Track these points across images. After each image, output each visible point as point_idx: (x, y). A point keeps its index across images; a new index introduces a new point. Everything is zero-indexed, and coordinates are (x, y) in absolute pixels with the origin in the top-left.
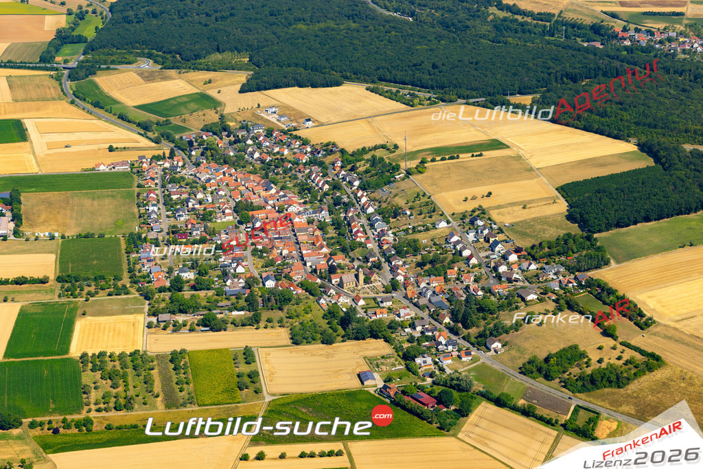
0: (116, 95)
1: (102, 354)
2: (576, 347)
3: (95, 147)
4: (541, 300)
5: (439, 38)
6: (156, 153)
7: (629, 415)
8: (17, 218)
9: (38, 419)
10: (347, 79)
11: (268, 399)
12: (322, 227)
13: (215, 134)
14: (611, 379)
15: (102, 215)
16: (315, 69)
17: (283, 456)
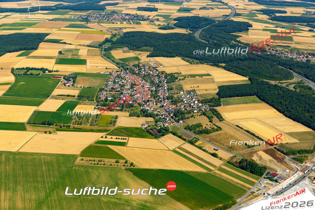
0: (115, 56)
2: (200, 124)
3: (103, 68)
4: (198, 112)
5: (210, 47)
6: (117, 70)
7: (207, 141)
8: (74, 82)
9: (58, 124)
10: (177, 56)
11: (116, 127)
12: (152, 91)
13: (135, 67)
14: (207, 132)
15: (96, 83)
16: (169, 53)
17: (112, 138)
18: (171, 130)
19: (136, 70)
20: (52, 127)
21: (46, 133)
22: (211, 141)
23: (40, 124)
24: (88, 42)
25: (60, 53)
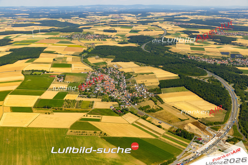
0: (90, 61)
1: (69, 100)
2: (149, 106)
3: (82, 69)
4: (147, 98)
5: (152, 55)
6: (92, 71)
7: (154, 117)
8: (64, 79)
9: (54, 108)
10: (131, 61)
11: (93, 109)
12: (116, 84)
13: (104, 69)
14: (153, 111)
15: (79, 80)
16: (126, 59)
17: (91, 116)
18: (129, 110)
19: (105, 71)
20: (50, 110)
21: (46, 113)
22: (156, 117)
23: (42, 108)
24: (72, 53)
25: (54, 60)
